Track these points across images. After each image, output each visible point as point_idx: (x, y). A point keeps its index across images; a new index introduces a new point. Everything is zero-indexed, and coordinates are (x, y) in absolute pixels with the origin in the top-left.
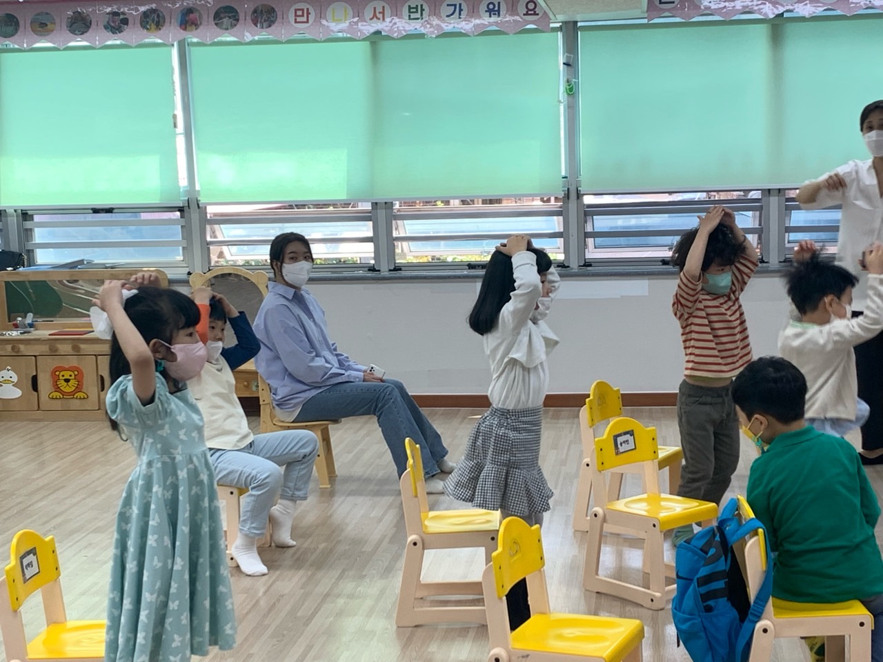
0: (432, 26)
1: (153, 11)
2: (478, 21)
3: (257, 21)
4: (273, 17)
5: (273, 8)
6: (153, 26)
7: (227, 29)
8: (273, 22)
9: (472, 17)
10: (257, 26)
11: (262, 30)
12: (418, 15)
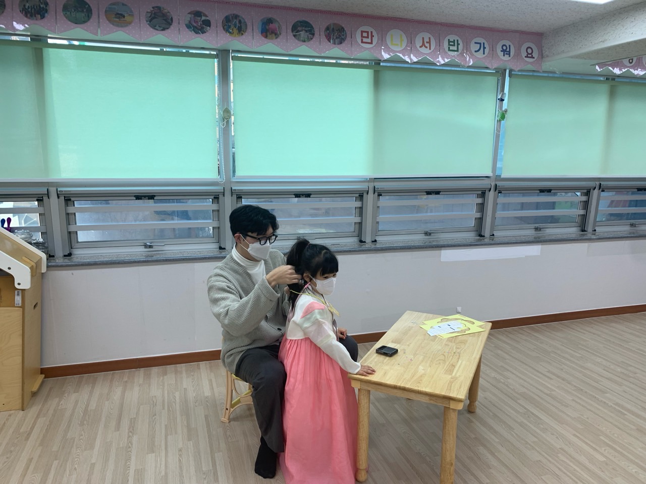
1: (236, 16)
3: (330, 38)
4: (343, 35)
5: (343, 28)
6: (236, 31)
7: (304, 41)
8: (343, 40)
9: (492, 56)
10: (330, 42)
11: (334, 45)
12: (455, 48)
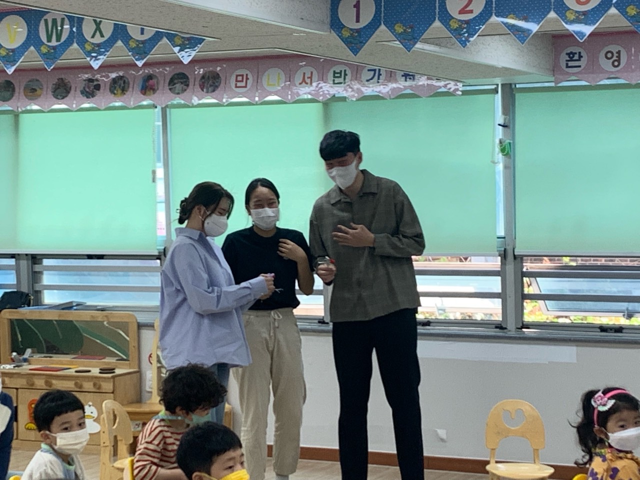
0: (353, 90)
1: (121, 78)
2: (394, 85)
3: (204, 86)
4: (217, 82)
5: (218, 74)
6: (120, 91)
7: (178, 94)
8: (217, 87)
9: (390, 81)
10: (203, 91)
11: (206, 94)
12: (341, 80)
